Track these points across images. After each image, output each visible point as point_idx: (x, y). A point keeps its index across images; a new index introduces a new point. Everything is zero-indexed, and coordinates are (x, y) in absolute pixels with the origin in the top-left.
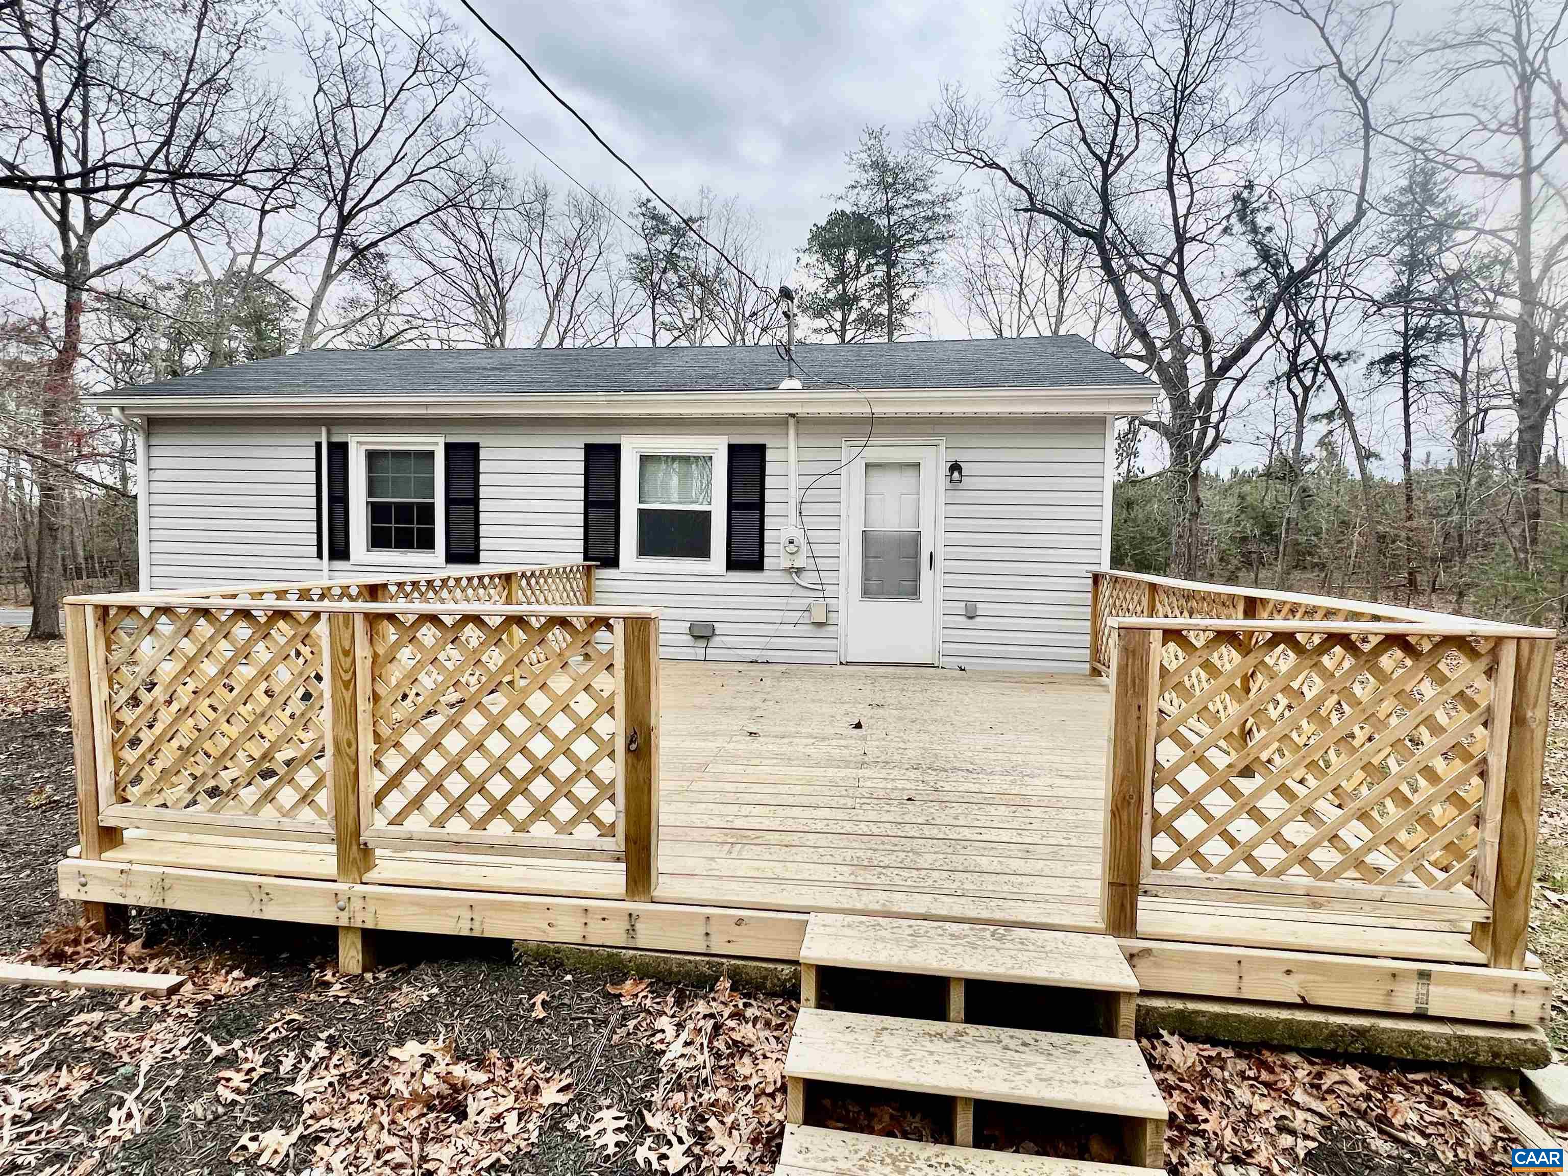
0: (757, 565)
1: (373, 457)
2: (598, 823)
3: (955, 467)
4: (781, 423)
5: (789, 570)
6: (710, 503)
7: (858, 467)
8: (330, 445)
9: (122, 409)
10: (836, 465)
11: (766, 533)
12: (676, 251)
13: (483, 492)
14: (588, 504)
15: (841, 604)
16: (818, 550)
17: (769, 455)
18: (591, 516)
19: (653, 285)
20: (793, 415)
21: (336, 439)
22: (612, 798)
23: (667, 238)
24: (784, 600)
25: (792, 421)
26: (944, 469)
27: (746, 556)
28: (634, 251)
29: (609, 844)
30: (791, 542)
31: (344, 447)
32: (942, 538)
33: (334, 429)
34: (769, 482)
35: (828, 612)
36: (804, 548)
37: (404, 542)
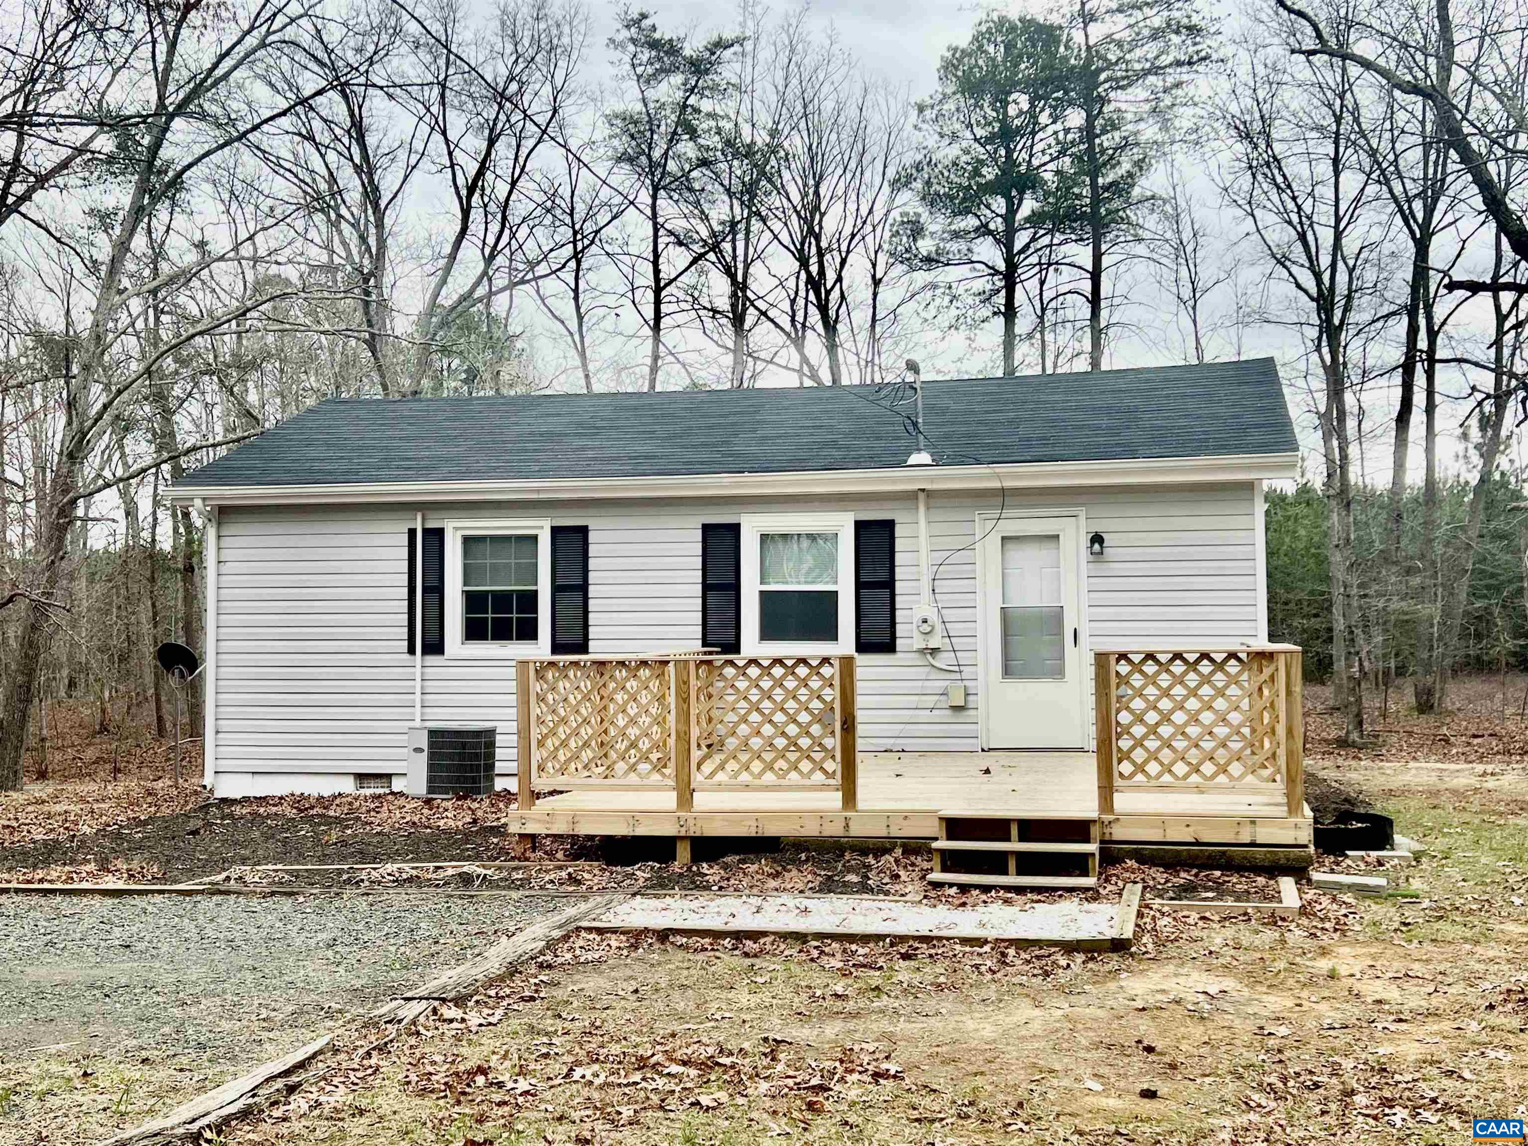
0: (889, 647)
1: (468, 541)
2: (825, 772)
3: (1097, 539)
4: (910, 497)
5: (922, 651)
6: (836, 583)
7: (995, 540)
8: (425, 531)
9: (204, 499)
10: (970, 540)
11: (898, 613)
12: (692, 101)
13: (592, 577)
14: (706, 588)
15: (978, 686)
16: (954, 629)
17: (899, 531)
18: (710, 600)
19: (653, 165)
20: (923, 490)
21: (431, 525)
22: (833, 757)
23: (677, 79)
24: (920, 683)
25: (921, 496)
26: (1085, 541)
27: (875, 639)
28: (620, 108)
29: (832, 782)
30: (925, 621)
31: (439, 533)
32: (1087, 613)
33: (430, 514)
34: (899, 558)
35: (967, 695)
36: (939, 627)
37: (502, 633)
